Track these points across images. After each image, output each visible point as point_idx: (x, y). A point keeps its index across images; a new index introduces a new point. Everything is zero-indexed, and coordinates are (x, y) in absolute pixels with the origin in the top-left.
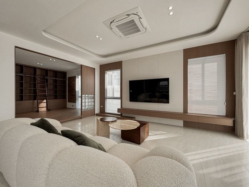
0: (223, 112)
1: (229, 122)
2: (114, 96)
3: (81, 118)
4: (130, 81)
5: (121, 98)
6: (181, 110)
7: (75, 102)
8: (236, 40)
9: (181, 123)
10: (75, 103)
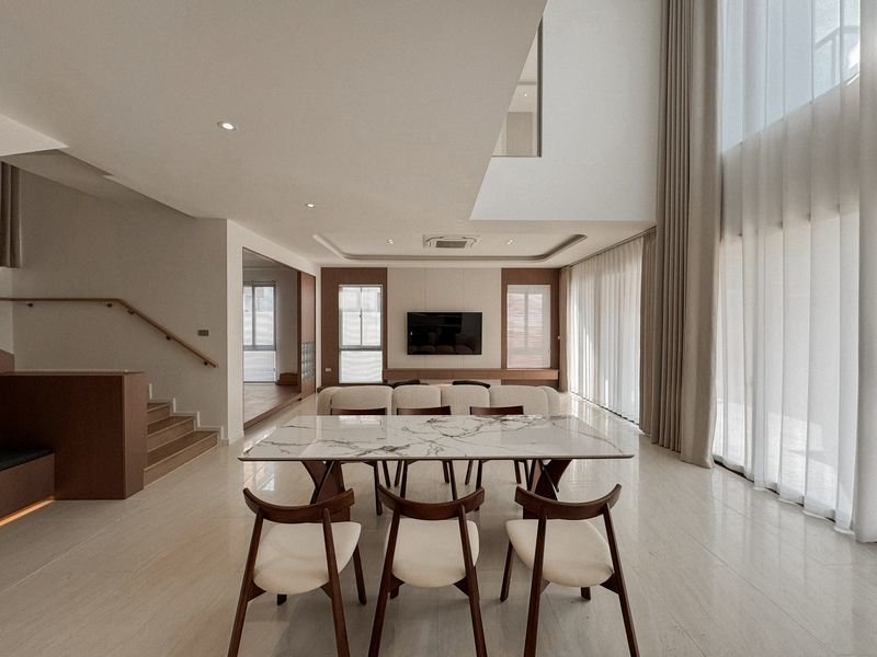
0: (547, 362)
1: (553, 375)
2: (363, 345)
3: (300, 399)
4: (409, 314)
5: (384, 348)
6: (498, 366)
8: (561, 269)
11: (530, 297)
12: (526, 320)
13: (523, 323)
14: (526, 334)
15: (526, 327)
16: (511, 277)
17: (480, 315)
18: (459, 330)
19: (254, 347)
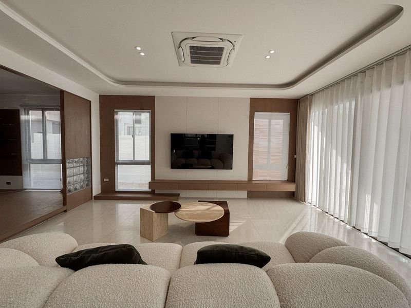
0: (285, 176)
2: (135, 159)
3: (65, 211)
5: (152, 162)
6: (245, 178)
7: (21, 174)
8: (299, 99)
9: (244, 194)
10: (20, 177)
11: (273, 121)
12: (269, 141)
13: (266, 144)
14: (269, 152)
15: (269, 147)
16: (258, 105)
17: (231, 137)
18: (214, 149)
19: (45, 161)
